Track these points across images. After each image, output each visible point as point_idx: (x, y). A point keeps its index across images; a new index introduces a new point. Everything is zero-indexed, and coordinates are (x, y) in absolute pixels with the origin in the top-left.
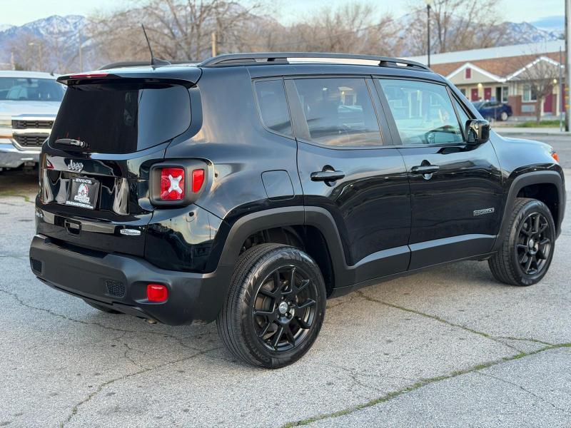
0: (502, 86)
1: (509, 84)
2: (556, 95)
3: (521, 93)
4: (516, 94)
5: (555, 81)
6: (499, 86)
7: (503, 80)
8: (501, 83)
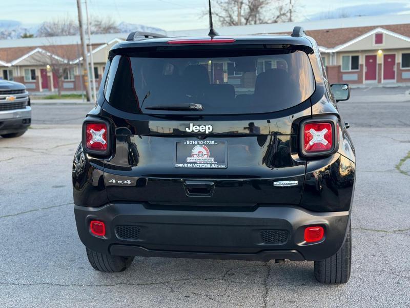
0: (8, 69)
1: (13, 68)
2: (50, 77)
3: (24, 74)
4: (19, 75)
5: (48, 67)
6: (5, 69)
7: (9, 65)
8: (7, 67)
